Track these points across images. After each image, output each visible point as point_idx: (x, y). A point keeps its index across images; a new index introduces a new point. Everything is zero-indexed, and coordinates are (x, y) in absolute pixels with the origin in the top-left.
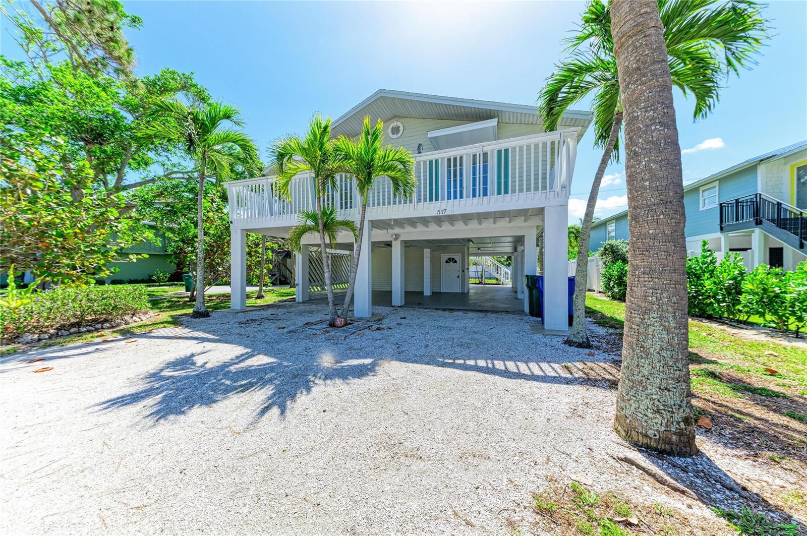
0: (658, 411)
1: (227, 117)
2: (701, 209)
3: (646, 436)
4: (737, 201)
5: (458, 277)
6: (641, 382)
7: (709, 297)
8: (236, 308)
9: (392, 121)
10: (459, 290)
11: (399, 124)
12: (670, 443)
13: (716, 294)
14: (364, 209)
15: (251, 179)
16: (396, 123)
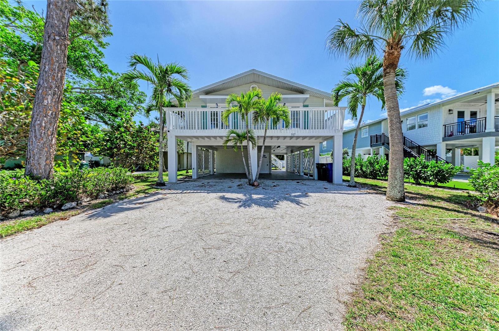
0: (399, 192)
1: (178, 72)
2: (362, 137)
3: (397, 198)
4: (376, 135)
5: (267, 165)
6: (395, 186)
7: (377, 171)
8: (172, 181)
9: (252, 84)
10: (267, 172)
11: (256, 86)
12: (402, 199)
13: (380, 170)
14: (266, 130)
15: (181, 108)
16: (254, 85)
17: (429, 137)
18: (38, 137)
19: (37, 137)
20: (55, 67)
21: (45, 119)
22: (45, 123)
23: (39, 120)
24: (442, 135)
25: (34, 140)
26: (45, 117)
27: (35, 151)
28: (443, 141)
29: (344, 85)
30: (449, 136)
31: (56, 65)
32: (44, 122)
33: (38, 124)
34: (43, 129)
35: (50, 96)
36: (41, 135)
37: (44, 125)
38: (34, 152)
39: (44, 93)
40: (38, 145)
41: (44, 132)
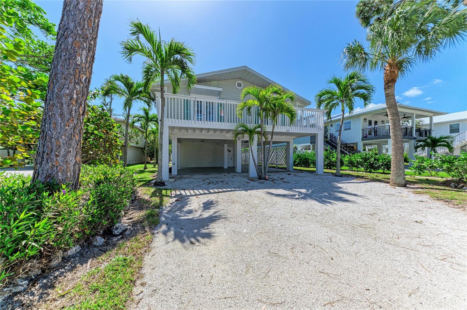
5: (232, 159)
8: (165, 179)
9: (239, 80)
12: (405, 184)
14: (274, 126)
16: (240, 82)
17: (352, 137)
18: (67, 116)
19: (64, 117)
20: (93, 7)
21: (77, 87)
22: (77, 94)
23: (68, 88)
24: (361, 137)
25: (60, 122)
26: (78, 84)
27: (61, 140)
28: (362, 141)
29: (326, 92)
30: (365, 137)
31: (94, 5)
32: (75, 92)
33: (67, 95)
34: (74, 103)
35: (84, 51)
36: (71, 113)
37: (75, 96)
38: (59, 142)
39: (76, 43)
40: (67, 130)
41: (74, 108)
